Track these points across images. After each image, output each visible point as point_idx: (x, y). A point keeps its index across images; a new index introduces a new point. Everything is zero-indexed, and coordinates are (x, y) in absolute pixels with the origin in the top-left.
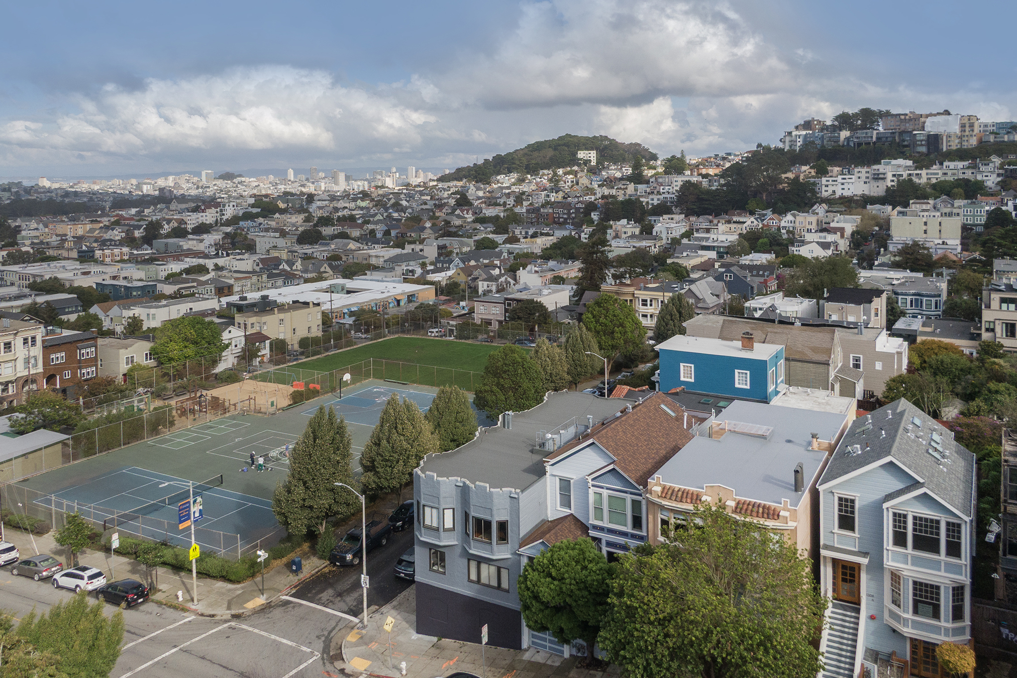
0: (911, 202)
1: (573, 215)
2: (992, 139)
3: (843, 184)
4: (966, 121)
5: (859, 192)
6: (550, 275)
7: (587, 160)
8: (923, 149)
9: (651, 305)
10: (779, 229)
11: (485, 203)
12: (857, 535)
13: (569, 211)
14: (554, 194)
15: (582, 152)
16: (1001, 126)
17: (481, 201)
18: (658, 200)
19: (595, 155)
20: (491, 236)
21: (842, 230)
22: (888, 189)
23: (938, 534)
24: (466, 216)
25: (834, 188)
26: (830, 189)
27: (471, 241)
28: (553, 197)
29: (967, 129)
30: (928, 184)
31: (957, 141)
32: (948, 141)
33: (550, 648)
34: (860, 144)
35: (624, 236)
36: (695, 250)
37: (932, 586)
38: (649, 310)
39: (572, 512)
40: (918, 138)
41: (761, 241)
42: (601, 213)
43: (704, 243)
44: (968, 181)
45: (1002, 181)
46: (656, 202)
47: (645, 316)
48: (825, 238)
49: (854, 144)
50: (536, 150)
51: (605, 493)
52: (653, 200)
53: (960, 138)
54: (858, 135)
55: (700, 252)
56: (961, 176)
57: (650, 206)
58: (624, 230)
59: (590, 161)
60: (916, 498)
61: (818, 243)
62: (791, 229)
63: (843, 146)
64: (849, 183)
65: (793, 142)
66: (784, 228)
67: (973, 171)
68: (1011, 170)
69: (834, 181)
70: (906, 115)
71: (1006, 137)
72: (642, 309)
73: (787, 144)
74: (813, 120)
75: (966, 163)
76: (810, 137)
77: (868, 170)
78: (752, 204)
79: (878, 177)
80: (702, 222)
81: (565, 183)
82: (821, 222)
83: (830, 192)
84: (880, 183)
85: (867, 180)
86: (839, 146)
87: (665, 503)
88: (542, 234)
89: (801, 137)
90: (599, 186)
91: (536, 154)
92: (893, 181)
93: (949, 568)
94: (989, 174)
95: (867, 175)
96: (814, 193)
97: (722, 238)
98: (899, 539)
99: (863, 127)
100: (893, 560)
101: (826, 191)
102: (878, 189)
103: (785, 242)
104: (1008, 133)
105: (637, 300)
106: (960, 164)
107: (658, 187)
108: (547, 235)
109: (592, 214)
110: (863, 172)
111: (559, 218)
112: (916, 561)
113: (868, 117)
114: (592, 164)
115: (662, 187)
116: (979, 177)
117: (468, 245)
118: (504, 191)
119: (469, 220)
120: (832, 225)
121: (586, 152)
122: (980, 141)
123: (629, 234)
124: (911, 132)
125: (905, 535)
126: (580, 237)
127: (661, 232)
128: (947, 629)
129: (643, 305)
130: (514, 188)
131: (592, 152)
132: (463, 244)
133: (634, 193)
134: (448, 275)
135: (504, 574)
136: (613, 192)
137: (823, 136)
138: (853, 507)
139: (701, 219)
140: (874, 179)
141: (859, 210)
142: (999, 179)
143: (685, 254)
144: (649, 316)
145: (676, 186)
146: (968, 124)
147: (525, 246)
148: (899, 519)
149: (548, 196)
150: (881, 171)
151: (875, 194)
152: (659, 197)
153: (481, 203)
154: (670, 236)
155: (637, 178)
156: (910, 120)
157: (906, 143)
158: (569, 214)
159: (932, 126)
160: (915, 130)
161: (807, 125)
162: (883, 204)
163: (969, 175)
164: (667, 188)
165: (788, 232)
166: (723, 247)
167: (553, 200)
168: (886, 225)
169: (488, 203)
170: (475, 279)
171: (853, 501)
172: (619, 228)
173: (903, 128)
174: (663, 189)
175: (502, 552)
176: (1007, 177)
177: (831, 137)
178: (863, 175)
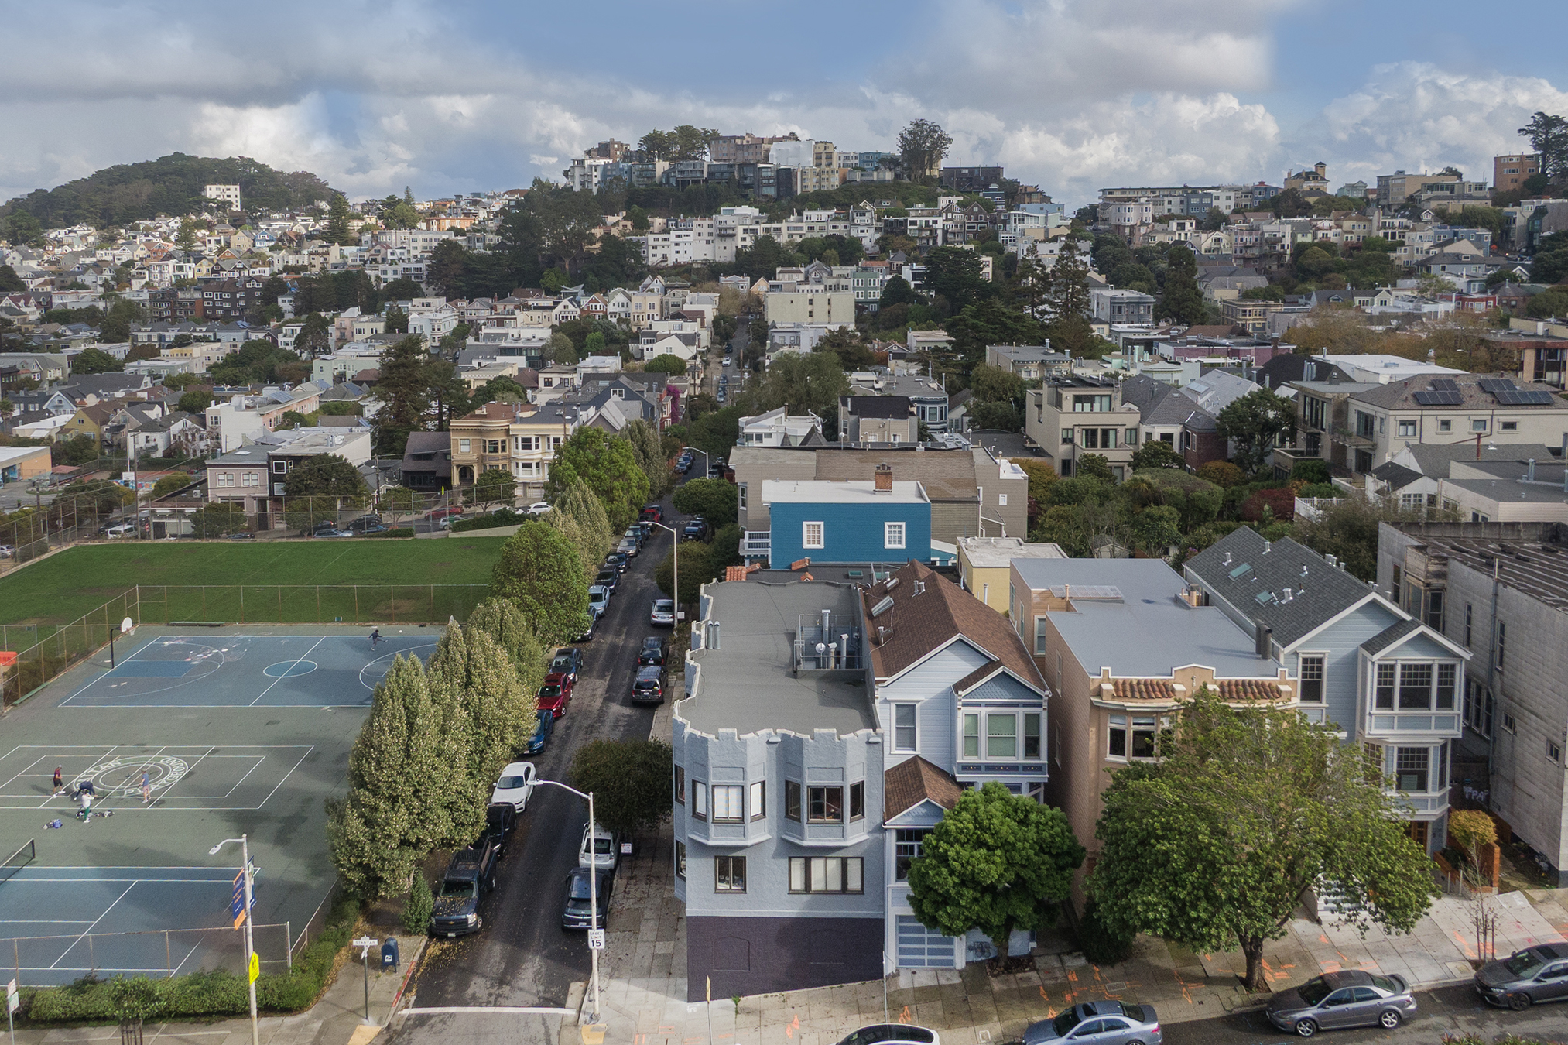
0: (778, 270)
1: (242, 303)
2: (858, 176)
3: (677, 244)
4: (821, 150)
5: (700, 257)
6: (276, 412)
7: (224, 203)
8: (771, 191)
9: (537, 447)
10: (605, 316)
11: (52, 283)
12: (1324, 704)
13: (234, 294)
14: (193, 265)
15: (214, 187)
16: (866, 158)
17: (41, 280)
18: (395, 272)
19: (238, 193)
20: (96, 346)
21: (701, 314)
22: (739, 252)
23: (1429, 682)
24: (24, 309)
25: (665, 251)
26: (660, 252)
27: (63, 357)
28: (191, 271)
29: (824, 162)
30: (790, 243)
31: (815, 179)
32: (803, 180)
33: (931, 962)
34: (685, 183)
35: (357, 337)
36: (491, 354)
37: (1419, 750)
38: (534, 455)
39: (918, 752)
40: (764, 174)
41: (590, 336)
42: (297, 297)
43: (503, 344)
44: (841, 238)
45: (881, 238)
46: (390, 277)
47: (527, 466)
48: (681, 328)
49: (677, 182)
50: (120, 182)
51: (983, 711)
52: (385, 272)
53: (819, 175)
54: (682, 168)
55: (500, 359)
56: (831, 232)
57: (383, 285)
58: (357, 326)
59: (230, 204)
60: (1408, 643)
61: (678, 336)
62: (623, 315)
63: (661, 184)
64: (685, 243)
65: (586, 178)
66: (613, 314)
67: (846, 223)
68: (891, 222)
69: (665, 239)
70: (742, 138)
71: (875, 173)
72: (524, 455)
73: (577, 179)
74: (612, 142)
75: (832, 212)
76: (612, 170)
77: (710, 222)
78: (550, 278)
79: (725, 234)
80: (479, 310)
81: (204, 243)
82: (667, 303)
83: (660, 257)
84: (728, 243)
85: (710, 238)
86: (656, 185)
87: (1129, 704)
88: (198, 340)
89: (598, 169)
90: (271, 249)
91: (120, 189)
92: (744, 239)
93: (1442, 722)
94: (865, 228)
95: (711, 230)
96: (640, 258)
97: (527, 333)
98: (1384, 700)
99: (684, 156)
100: (1377, 727)
101: (654, 255)
102: (724, 253)
103: (623, 337)
104: (877, 169)
105: (513, 440)
106: (825, 214)
107: (383, 251)
108: (204, 339)
109: (280, 300)
110: (702, 225)
111: (214, 308)
112: (1404, 722)
113: (690, 139)
114: (234, 209)
115: (389, 251)
116: (854, 233)
117: (58, 366)
118: (81, 260)
119: (32, 317)
120: (687, 307)
121: (222, 187)
122: (844, 181)
123: (368, 334)
124: (755, 165)
125: (1390, 691)
126: (275, 341)
127: (421, 327)
128: (1433, 799)
129: (524, 447)
130: (101, 255)
131: (232, 187)
132: (47, 365)
133: (341, 261)
134: (59, 424)
135: (854, 867)
136: (304, 258)
137: (630, 168)
138: (1320, 669)
139: (477, 303)
140: (720, 236)
141: (712, 284)
142: (878, 236)
143: (475, 363)
144: (534, 466)
145: (415, 248)
146: (824, 155)
147: (178, 363)
148: (1386, 671)
149: (181, 268)
150: (730, 224)
151: (722, 260)
152: (394, 267)
153: (45, 283)
154: (438, 334)
155: (337, 234)
156: (749, 146)
157: (748, 182)
158: (234, 301)
159: (779, 157)
160: (758, 162)
161: (604, 150)
162: (740, 274)
163: (840, 229)
164: (398, 251)
165: (620, 320)
166: (535, 349)
167: (191, 276)
168: (756, 305)
169: (58, 283)
170: (119, 428)
171: (1320, 661)
172: (346, 323)
173: (740, 160)
174: (392, 254)
175: (856, 834)
176: (887, 232)
177: (642, 170)
178: (705, 230)
